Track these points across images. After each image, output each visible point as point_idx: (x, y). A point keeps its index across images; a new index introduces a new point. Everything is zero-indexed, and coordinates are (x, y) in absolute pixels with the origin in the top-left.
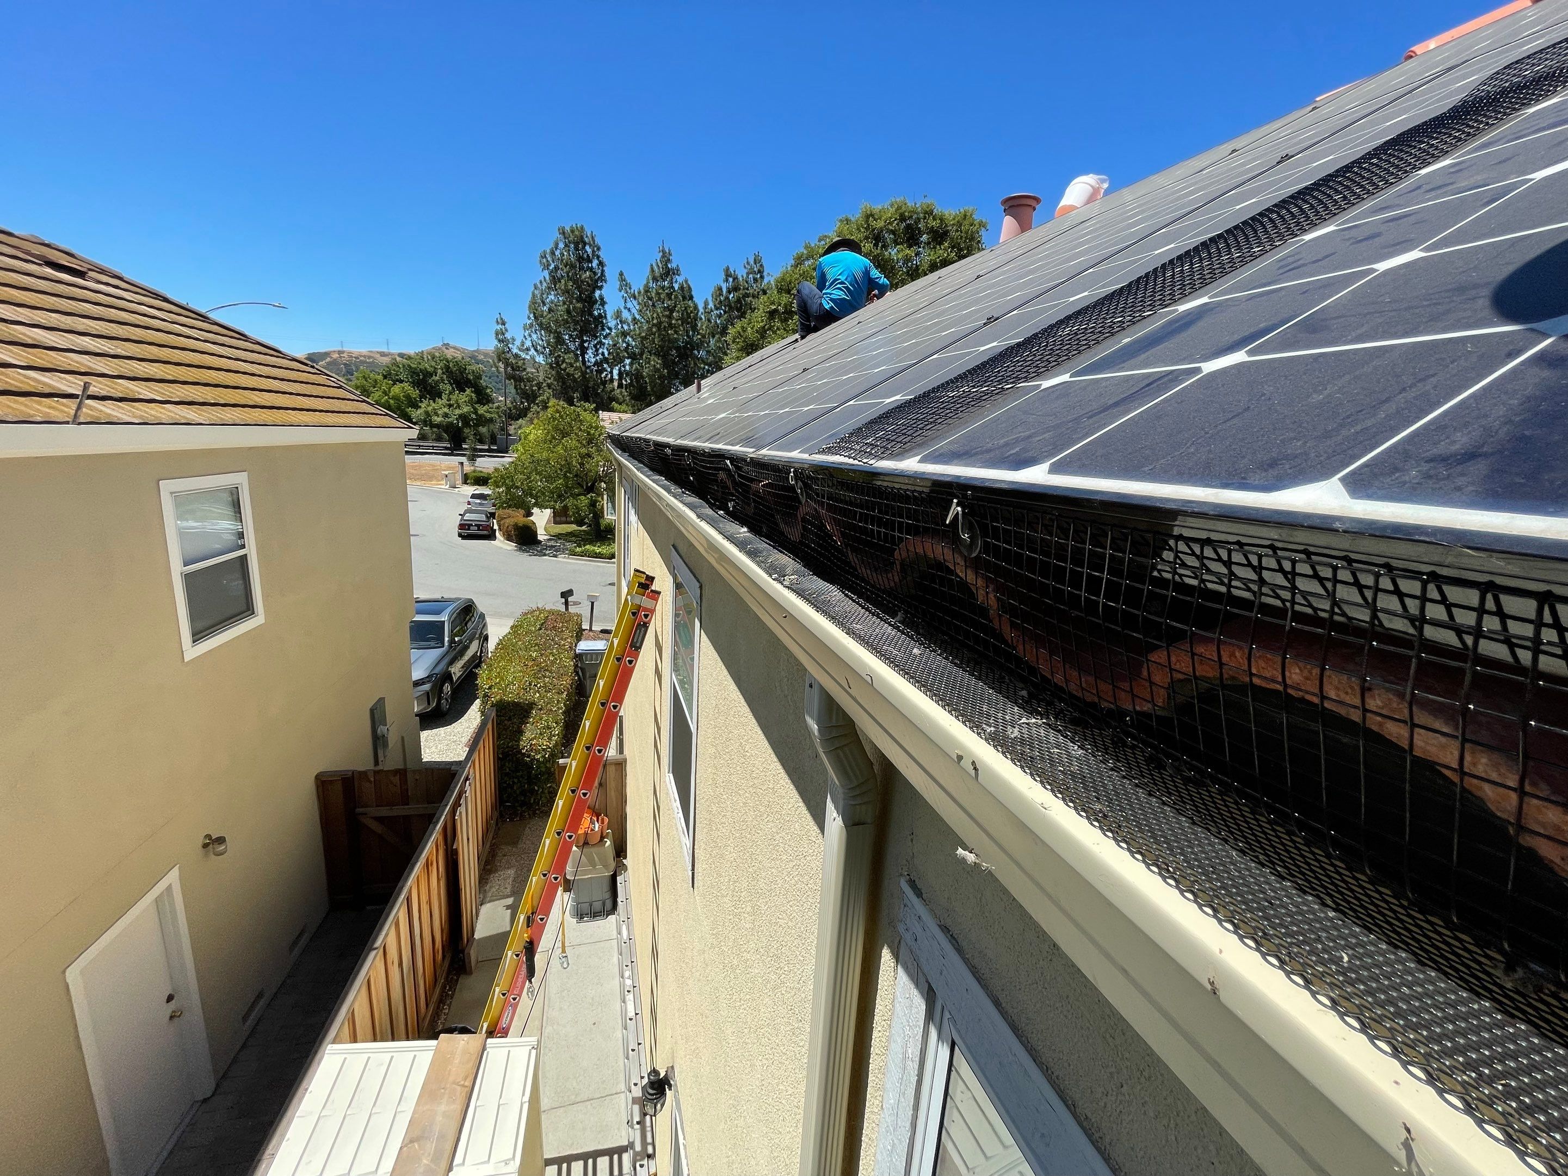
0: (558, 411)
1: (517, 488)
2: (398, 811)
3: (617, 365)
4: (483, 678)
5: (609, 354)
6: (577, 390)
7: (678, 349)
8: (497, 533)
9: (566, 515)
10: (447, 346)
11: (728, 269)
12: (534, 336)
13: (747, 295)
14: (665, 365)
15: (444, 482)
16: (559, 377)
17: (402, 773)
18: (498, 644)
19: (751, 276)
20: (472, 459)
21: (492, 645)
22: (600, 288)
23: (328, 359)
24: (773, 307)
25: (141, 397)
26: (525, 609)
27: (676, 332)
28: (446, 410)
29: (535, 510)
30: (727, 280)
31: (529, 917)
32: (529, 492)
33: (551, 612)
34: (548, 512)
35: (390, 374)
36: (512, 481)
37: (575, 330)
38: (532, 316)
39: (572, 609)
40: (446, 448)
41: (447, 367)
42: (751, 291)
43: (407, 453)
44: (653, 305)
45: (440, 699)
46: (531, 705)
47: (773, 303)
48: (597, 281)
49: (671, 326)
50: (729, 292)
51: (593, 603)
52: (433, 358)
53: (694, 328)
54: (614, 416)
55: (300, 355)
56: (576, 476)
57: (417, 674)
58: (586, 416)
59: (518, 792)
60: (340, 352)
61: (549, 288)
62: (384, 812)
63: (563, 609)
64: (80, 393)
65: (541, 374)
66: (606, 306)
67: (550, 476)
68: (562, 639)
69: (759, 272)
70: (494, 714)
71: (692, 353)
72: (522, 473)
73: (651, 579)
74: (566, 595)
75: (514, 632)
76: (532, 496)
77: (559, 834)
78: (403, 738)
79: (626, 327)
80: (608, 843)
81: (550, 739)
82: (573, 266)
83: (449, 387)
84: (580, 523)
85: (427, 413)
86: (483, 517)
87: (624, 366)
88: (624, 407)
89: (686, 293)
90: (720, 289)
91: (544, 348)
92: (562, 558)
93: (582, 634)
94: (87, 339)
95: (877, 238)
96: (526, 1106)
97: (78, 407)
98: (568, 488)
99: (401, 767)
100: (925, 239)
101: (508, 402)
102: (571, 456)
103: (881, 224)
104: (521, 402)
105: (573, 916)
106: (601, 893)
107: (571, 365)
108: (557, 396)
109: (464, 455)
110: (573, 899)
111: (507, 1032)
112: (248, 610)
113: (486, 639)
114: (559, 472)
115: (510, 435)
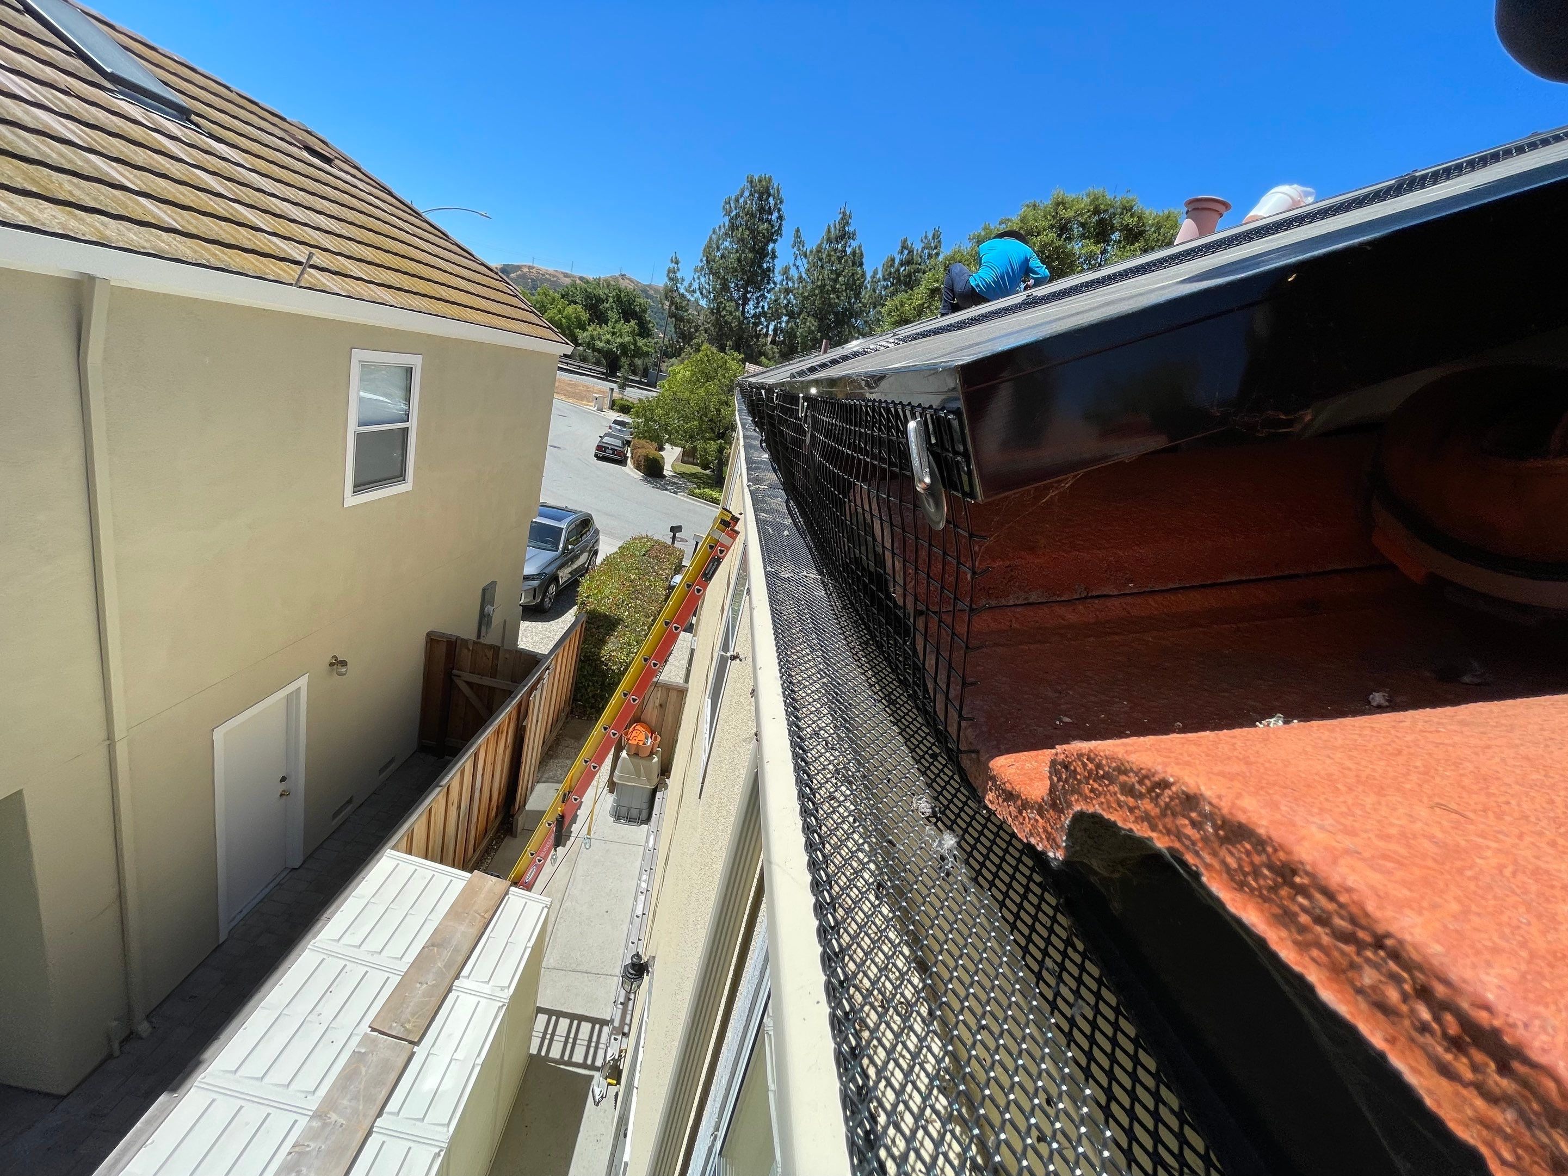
0: (707, 355)
1: (655, 421)
2: (487, 681)
3: (774, 321)
4: (585, 587)
5: (769, 308)
6: (731, 339)
7: (836, 314)
8: (629, 461)
9: (694, 457)
10: (623, 276)
11: (906, 240)
12: (703, 280)
13: (918, 271)
14: (820, 329)
15: (593, 404)
16: (717, 324)
17: (495, 649)
18: (605, 560)
19: (926, 251)
20: (622, 387)
21: (599, 560)
22: (775, 241)
23: (519, 272)
24: (936, 285)
25: (353, 274)
26: (636, 534)
27: (838, 297)
28: (609, 337)
29: (667, 446)
30: (902, 252)
31: (565, 795)
32: (665, 427)
33: (658, 542)
34: (678, 451)
35: (567, 295)
36: (652, 414)
37: (742, 279)
38: (704, 259)
39: (677, 544)
40: (602, 373)
41: (619, 297)
42: (923, 267)
43: (560, 369)
44: (822, 267)
45: (544, 596)
46: (619, 621)
48: (773, 234)
49: (834, 290)
50: (902, 265)
51: (696, 544)
52: (608, 286)
53: (857, 296)
54: (758, 368)
55: (493, 265)
56: (711, 421)
57: (529, 570)
58: (733, 365)
59: (590, 695)
60: (530, 267)
61: (726, 234)
62: (475, 679)
63: (669, 542)
64: (305, 262)
65: (701, 317)
66: (776, 261)
67: (686, 416)
68: (661, 569)
69: (936, 247)
70: (585, 622)
71: (849, 321)
72: (662, 408)
73: (736, 519)
74: (675, 529)
75: (621, 553)
76: (666, 430)
77: (605, 729)
78: (505, 621)
79: (790, 284)
80: (656, 759)
81: (628, 655)
82: (753, 216)
83: (616, 316)
84: (705, 467)
85: (592, 337)
86: (619, 443)
87: (780, 323)
88: (770, 361)
89: (857, 260)
90: (893, 260)
91: (710, 292)
92: (681, 496)
93: (679, 569)
94: (321, 217)
95: (1063, 229)
96: (529, 951)
97: (302, 273)
98: (701, 431)
99: (498, 644)
100: (1116, 236)
101: (666, 339)
102: (710, 402)
103: (1070, 214)
104: (678, 341)
105: (611, 815)
106: (640, 803)
107: (731, 313)
108: (711, 341)
109: (615, 382)
110: (615, 801)
111: (529, 887)
112: (400, 476)
113: (596, 553)
114: (696, 414)
115: (661, 371)
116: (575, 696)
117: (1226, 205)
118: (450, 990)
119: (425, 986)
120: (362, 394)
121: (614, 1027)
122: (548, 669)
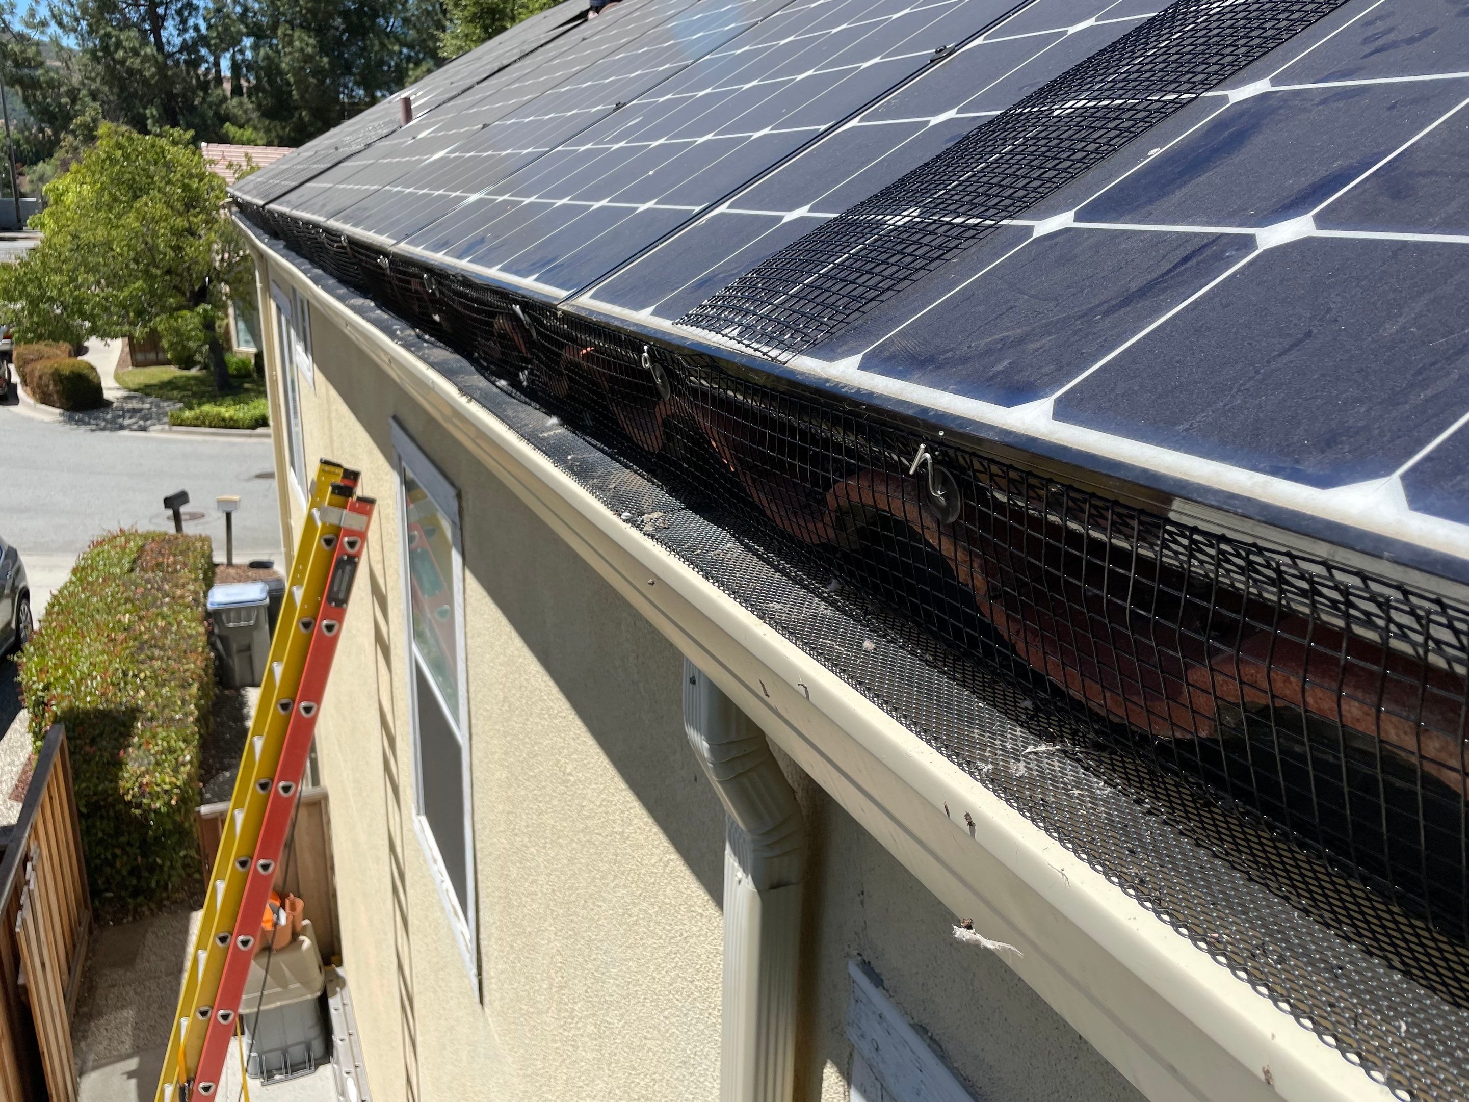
0: (119, 146)
1: (51, 300)
3: (228, 50)
4: (30, 671)
5: (209, 27)
6: (151, 102)
7: (346, 14)
8: (20, 391)
9: (156, 349)
14: (323, 48)
16: (113, 78)
18: (52, 605)
29: (93, 343)
31: (182, 1089)
32: (77, 308)
33: (149, 537)
34: (118, 346)
36: (40, 287)
39: (189, 528)
46: (133, 713)
51: (229, 516)
54: (235, 152)
56: (169, 272)
58: (178, 154)
59: (125, 872)
63: (171, 528)
65: (75, 72)
67: (115, 275)
68: (177, 586)
70: (62, 736)
71: (374, 23)
72: (59, 271)
73: (353, 476)
74: (175, 502)
75: (80, 580)
76: (83, 316)
77: (223, 940)
80: (307, 943)
81: (176, 771)
84: (186, 362)
87: (242, 52)
88: (248, 133)
91: (77, 20)
92: (158, 433)
93: (214, 573)
98: (156, 298)
102: (155, 235)
106: (302, 1031)
107: (136, 53)
108: (112, 115)
110: (251, 1047)
113: (25, 595)
114: (133, 266)
115: (23, 195)
116: (93, 884)
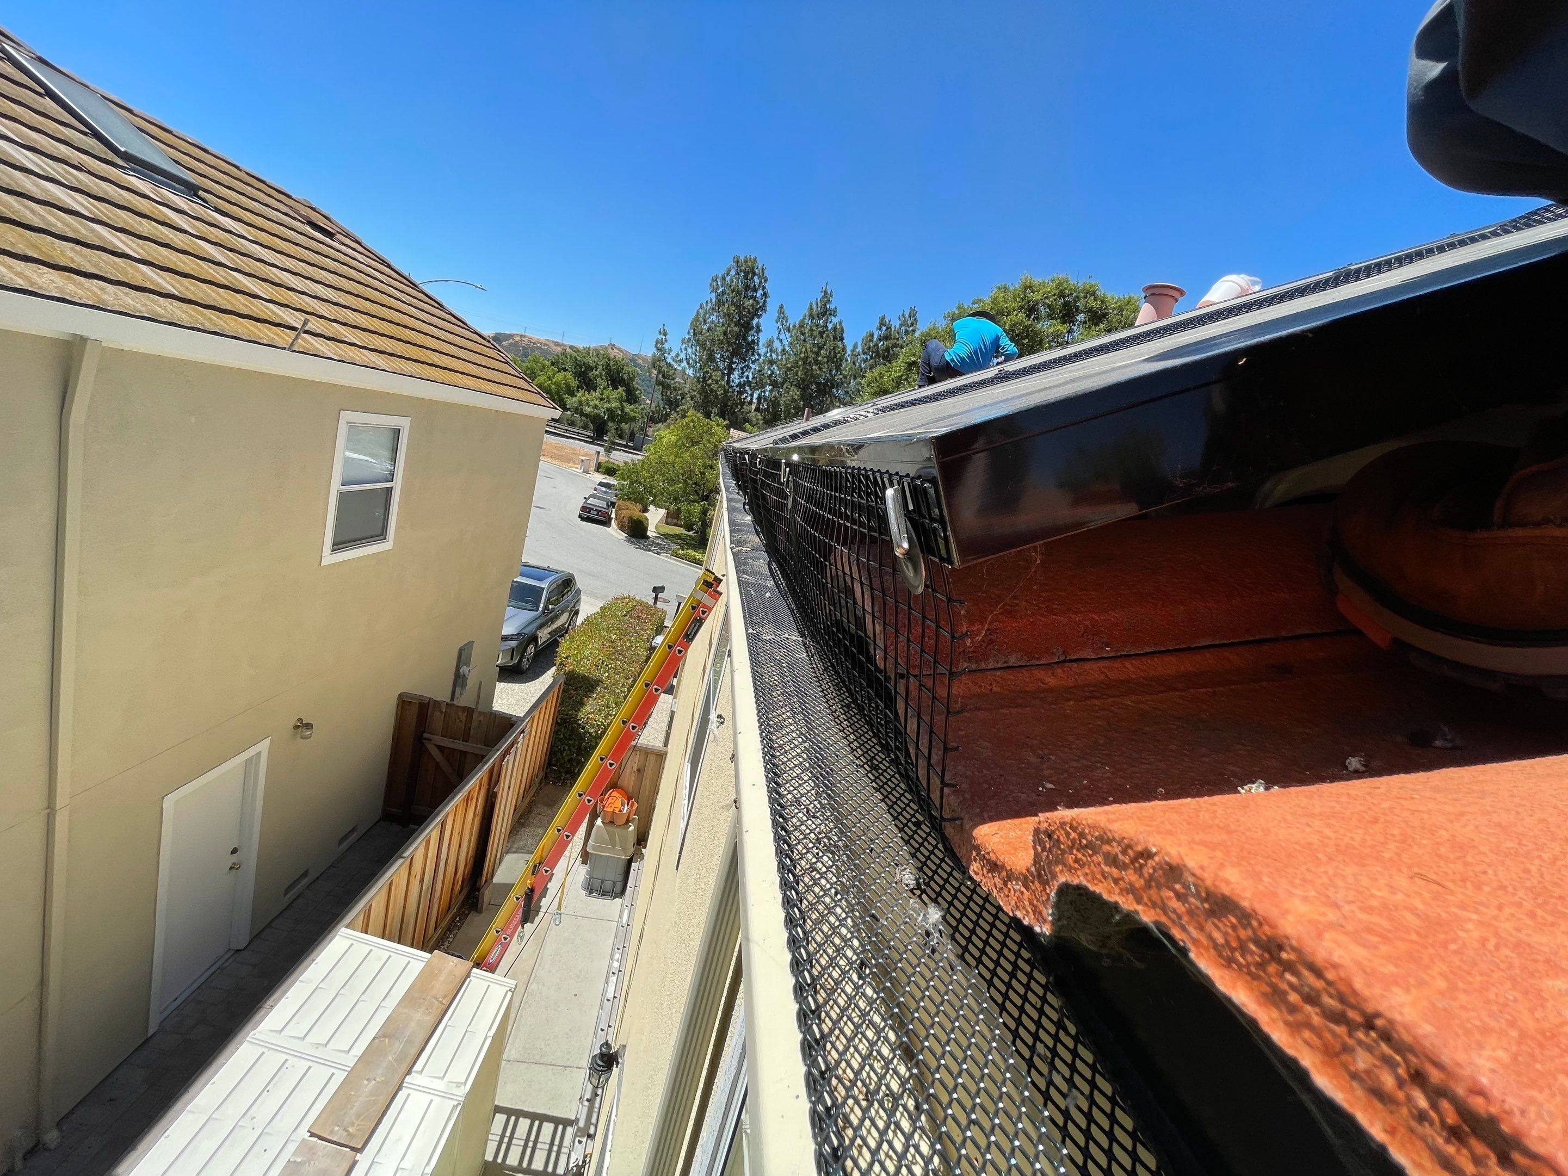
0: (693, 421)
1: (640, 483)
2: (459, 745)
3: (758, 390)
4: (564, 648)
5: (753, 378)
6: (716, 406)
7: (818, 384)
8: (613, 522)
9: (678, 518)
10: (613, 346)
11: (883, 318)
12: (689, 350)
14: (802, 398)
15: (578, 466)
16: (703, 392)
17: (469, 711)
18: (585, 620)
19: (903, 328)
20: (609, 450)
21: (580, 620)
22: (759, 317)
23: (511, 341)
24: (913, 359)
25: (346, 339)
26: (618, 593)
27: (820, 369)
28: (597, 402)
29: (651, 508)
30: (880, 329)
31: (535, 866)
32: (650, 490)
33: (640, 603)
34: (662, 512)
35: (558, 362)
36: (637, 476)
37: (727, 350)
38: (692, 331)
39: (659, 605)
40: (589, 437)
41: (608, 365)
42: (900, 342)
43: (547, 432)
44: (804, 340)
45: (522, 657)
46: (598, 682)
47: (914, 355)
48: (757, 310)
49: (816, 362)
50: (880, 340)
51: (678, 605)
52: (598, 355)
53: (838, 368)
54: (742, 433)
55: (485, 333)
56: (695, 483)
57: (508, 630)
58: (719, 431)
59: (566, 760)
60: (522, 336)
61: (713, 309)
62: (447, 743)
63: (651, 602)
64: (300, 327)
65: (688, 386)
66: (760, 334)
67: (671, 479)
68: (642, 629)
69: (912, 325)
70: (564, 683)
71: (831, 391)
72: (647, 471)
73: (718, 581)
74: (657, 590)
75: (602, 613)
76: (651, 492)
77: (580, 796)
78: (481, 682)
79: (774, 356)
80: (632, 828)
81: (606, 717)
82: (739, 293)
83: (604, 383)
84: (689, 528)
85: (580, 403)
86: (604, 504)
87: (764, 392)
88: (754, 427)
89: (838, 335)
90: (872, 335)
91: (696, 362)
92: (664, 557)
93: (662, 630)
94: (319, 286)
95: (1031, 310)
96: (489, 1041)
97: (296, 338)
98: (685, 494)
99: (473, 706)
100: (1081, 317)
101: (653, 405)
102: (695, 465)
103: (1037, 297)
104: (664, 408)
105: (584, 888)
106: (614, 874)
107: (717, 382)
108: (696, 408)
109: (602, 446)
110: (588, 873)
111: (492, 969)
112: (381, 535)
113: (577, 613)
114: (681, 477)
115: (647, 436)
116: (550, 760)
117: (1182, 293)
118: (400, 1088)
119: (374, 1082)
120: (348, 454)
121: (579, 1129)
122: (523, 732)
